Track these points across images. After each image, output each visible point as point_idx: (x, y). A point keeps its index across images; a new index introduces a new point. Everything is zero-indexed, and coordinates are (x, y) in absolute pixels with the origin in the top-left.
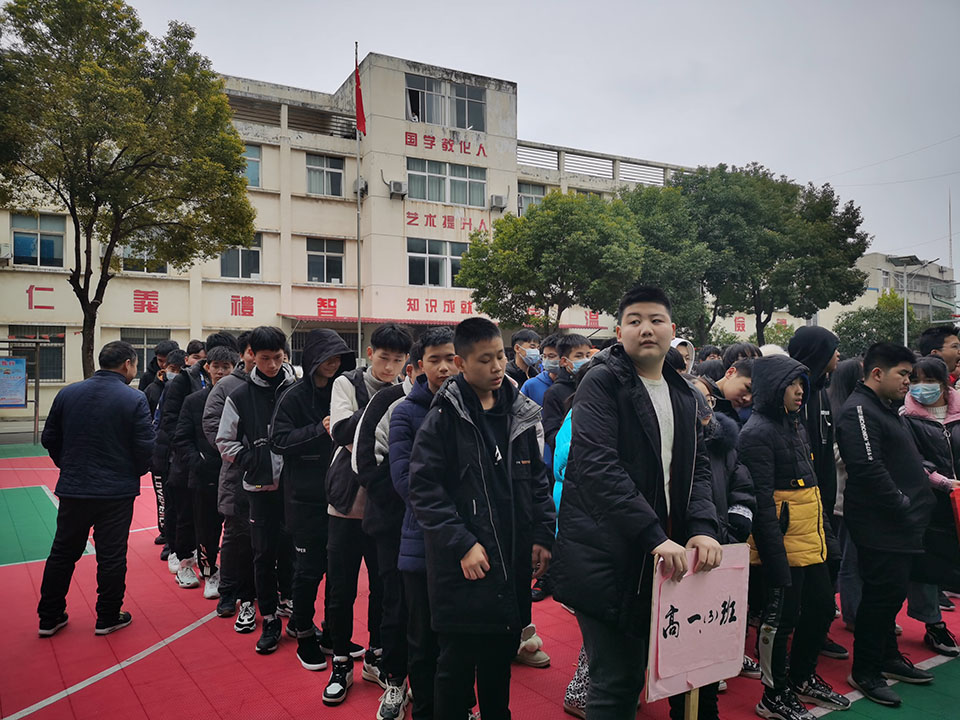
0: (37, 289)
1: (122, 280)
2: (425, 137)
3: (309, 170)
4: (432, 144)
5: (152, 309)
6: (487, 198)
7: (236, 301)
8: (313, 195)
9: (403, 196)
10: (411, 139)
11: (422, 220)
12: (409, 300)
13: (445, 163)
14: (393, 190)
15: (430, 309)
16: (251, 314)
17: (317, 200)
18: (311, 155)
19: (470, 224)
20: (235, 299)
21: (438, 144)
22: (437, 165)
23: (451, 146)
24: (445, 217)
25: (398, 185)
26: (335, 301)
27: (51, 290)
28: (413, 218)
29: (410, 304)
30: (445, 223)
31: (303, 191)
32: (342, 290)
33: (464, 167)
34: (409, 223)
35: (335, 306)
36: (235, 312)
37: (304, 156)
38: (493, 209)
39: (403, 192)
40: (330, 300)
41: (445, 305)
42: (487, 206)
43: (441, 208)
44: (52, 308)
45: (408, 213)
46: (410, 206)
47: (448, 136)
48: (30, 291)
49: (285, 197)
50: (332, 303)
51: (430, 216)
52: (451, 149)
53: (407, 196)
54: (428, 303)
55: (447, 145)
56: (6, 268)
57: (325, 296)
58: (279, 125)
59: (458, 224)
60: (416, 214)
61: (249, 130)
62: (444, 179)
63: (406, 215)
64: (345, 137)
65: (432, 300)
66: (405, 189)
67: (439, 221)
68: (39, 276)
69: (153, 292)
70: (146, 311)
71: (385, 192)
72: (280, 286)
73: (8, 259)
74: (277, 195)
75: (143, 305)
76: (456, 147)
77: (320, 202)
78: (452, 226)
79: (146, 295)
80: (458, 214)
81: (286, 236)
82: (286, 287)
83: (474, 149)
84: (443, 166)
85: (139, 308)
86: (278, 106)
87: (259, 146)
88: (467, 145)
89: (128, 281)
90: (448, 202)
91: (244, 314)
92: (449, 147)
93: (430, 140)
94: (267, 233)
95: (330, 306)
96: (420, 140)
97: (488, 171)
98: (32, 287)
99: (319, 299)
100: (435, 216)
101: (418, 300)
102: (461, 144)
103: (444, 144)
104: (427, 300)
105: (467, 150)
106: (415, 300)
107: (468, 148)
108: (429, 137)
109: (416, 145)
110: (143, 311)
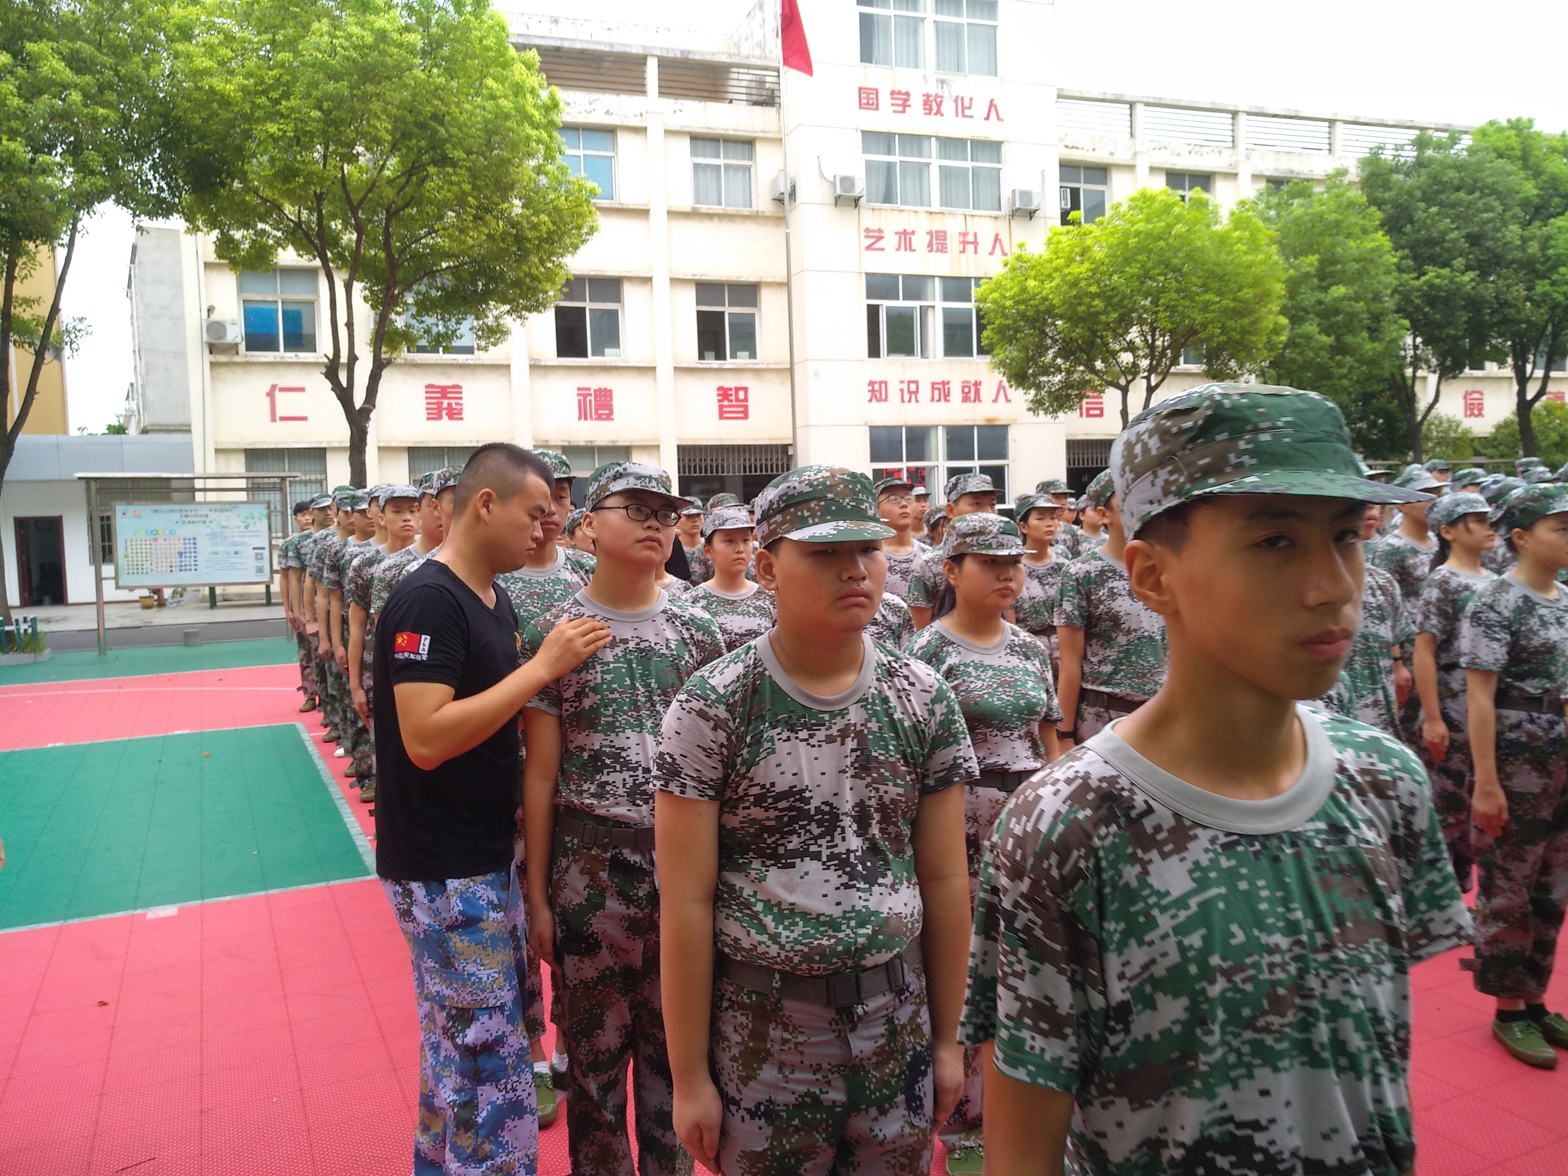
0: (283, 390)
1: (406, 369)
2: (893, 93)
3: (696, 166)
4: (905, 105)
5: (454, 414)
6: (1006, 194)
7: (585, 396)
8: (704, 208)
9: (856, 201)
10: (868, 99)
11: (890, 241)
12: (872, 383)
13: (930, 137)
14: (839, 192)
15: (906, 397)
16: (609, 417)
17: (710, 216)
18: (700, 140)
19: (975, 243)
20: (583, 393)
21: (917, 101)
22: (914, 142)
23: (939, 105)
24: (930, 233)
25: (848, 182)
26: (746, 390)
27: (302, 390)
28: (875, 237)
29: (873, 391)
30: (930, 245)
31: (686, 203)
32: (757, 372)
33: (962, 142)
34: (869, 248)
35: (746, 399)
36: (583, 415)
37: (686, 143)
38: (1015, 213)
39: (856, 193)
40: (737, 389)
41: (933, 389)
42: (1005, 209)
43: (923, 217)
44: (305, 419)
45: (867, 230)
46: (870, 218)
47: (933, 90)
48: (271, 394)
49: (658, 215)
50: (741, 395)
51: (905, 232)
52: (938, 112)
53: (863, 201)
54: (905, 386)
55: (932, 105)
56: (237, 359)
57: (730, 382)
58: (643, 92)
59: (954, 243)
60: (880, 231)
61: (596, 105)
62: (928, 165)
63: (863, 234)
64: (756, 103)
65: (909, 382)
66: (860, 188)
67: (920, 241)
68: (282, 369)
69: (454, 386)
70: (445, 417)
71: (825, 194)
72: (654, 369)
73: (236, 345)
74: (643, 213)
75: (440, 409)
76: (948, 107)
77: (716, 220)
78: (943, 249)
79: (444, 391)
80: (953, 225)
81: (661, 282)
82: (665, 371)
83: (980, 109)
84: (925, 143)
85: (435, 413)
86: (641, 61)
87: (610, 131)
88: (967, 104)
89: (415, 370)
90: (936, 206)
91: (599, 417)
92: (935, 108)
93: (902, 100)
94: (630, 279)
95: (737, 399)
96: (885, 99)
97: (1004, 147)
98: (274, 387)
99: (720, 389)
100: (913, 233)
101: (886, 383)
102: (956, 101)
103: (926, 103)
104: (902, 382)
105: (967, 112)
106: (881, 383)
107: (969, 108)
108: (899, 93)
109: (877, 109)
110: (440, 417)
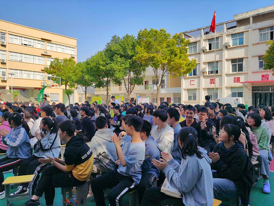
3: (260, 34)
5: (214, 83)
16: (239, 82)
20: (235, 78)
27: (194, 81)
31: (257, 42)
32: (271, 71)
35: (268, 77)
36: (235, 82)
37: (258, 30)
40: (266, 75)
44: (194, 85)
49: (250, 45)
58: (250, 24)
61: (240, 29)
68: (192, 78)
69: (214, 79)
74: (247, 46)
81: (250, 57)
82: (250, 73)
86: (249, 18)
87: (243, 33)
94: (244, 58)
95: (266, 77)
98: (191, 81)
99: (262, 75)
110: (212, 84)
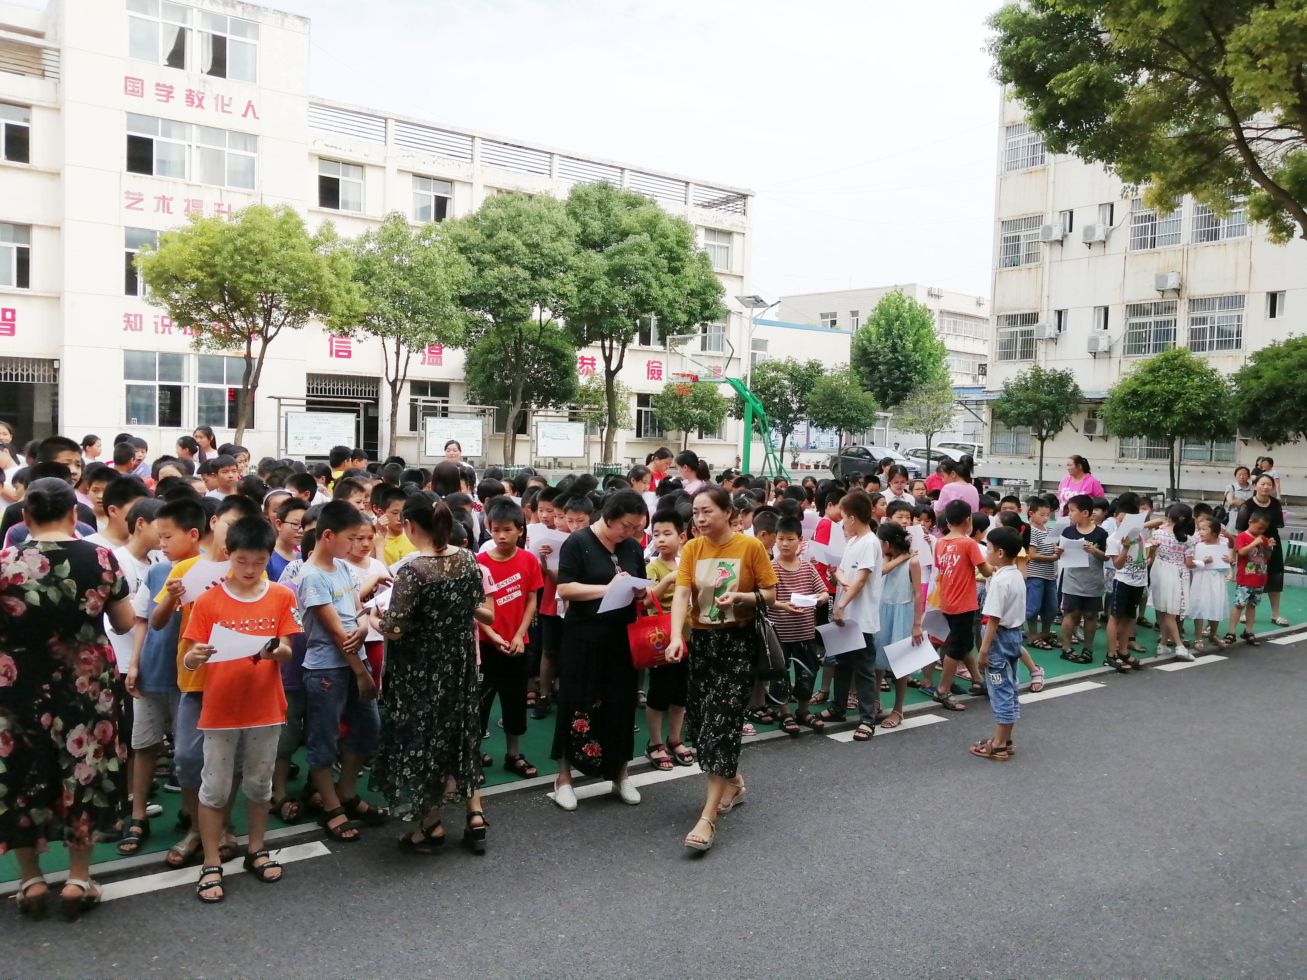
2: (158, 85)
4: (168, 96)
6: (259, 177)
10: (134, 87)
11: (149, 203)
12: (127, 315)
13: (191, 124)
15: (160, 329)
21: (180, 95)
22: (177, 126)
23: (201, 100)
24: (187, 201)
26: (13, 312)
28: (135, 199)
29: (128, 321)
30: (188, 210)
32: (26, 297)
33: (222, 131)
34: (129, 207)
35: (13, 319)
40: (5, 310)
42: (258, 189)
43: (182, 187)
45: (128, 193)
46: (130, 183)
47: (196, 87)
50: (9, 315)
51: (164, 198)
52: (200, 105)
54: (159, 321)
55: (194, 99)
59: (209, 211)
60: (140, 194)
62: (189, 146)
63: (124, 195)
65: (163, 318)
67: (178, 206)
76: (209, 102)
80: (212, 196)
83: (239, 107)
84: (187, 129)
88: (226, 102)
90: (195, 180)
92: (196, 102)
93: (166, 91)
96: (150, 89)
97: (260, 140)
100: (172, 199)
101: (141, 317)
102: (216, 98)
103: (188, 97)
104: (155, 316)
105: (226, 108)
106: (136, 316)
107: (227, 105)
108: (164, 86)
109: (142, 96)
